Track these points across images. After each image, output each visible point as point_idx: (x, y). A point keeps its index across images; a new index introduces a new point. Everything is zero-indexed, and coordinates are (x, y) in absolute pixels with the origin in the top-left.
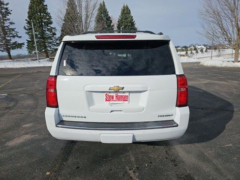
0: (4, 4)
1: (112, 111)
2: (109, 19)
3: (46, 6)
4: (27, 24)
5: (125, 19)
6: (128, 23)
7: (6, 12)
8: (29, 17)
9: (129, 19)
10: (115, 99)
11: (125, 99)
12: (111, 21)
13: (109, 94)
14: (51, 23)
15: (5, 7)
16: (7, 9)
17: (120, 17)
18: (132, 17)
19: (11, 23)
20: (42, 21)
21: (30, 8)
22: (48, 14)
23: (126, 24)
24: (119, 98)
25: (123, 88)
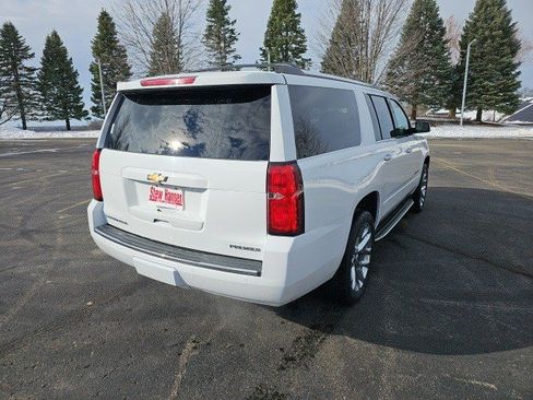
0: (228, 23)
1: (155, 220)
2: (437, 26)
3: (299, 15)
4: (261, 57)
5: (485, 20)
6: (491, 30)
7: (230, 37)
8: (267, 43)
9: (498, 20)
10: (163, 198)
11: (178, 201)
12: (443, 31)
13: (156, 188)
14: (303, 51)
15: (231, 27)
16: (232, 31)
17: (471, 17)
18: (509, 13)
19: (236, 57)
20: (287, 49)
21: (271, 23)
22: (300, 33)
23: (487, 33)
24: (170, 198)
25: (166, 179)
